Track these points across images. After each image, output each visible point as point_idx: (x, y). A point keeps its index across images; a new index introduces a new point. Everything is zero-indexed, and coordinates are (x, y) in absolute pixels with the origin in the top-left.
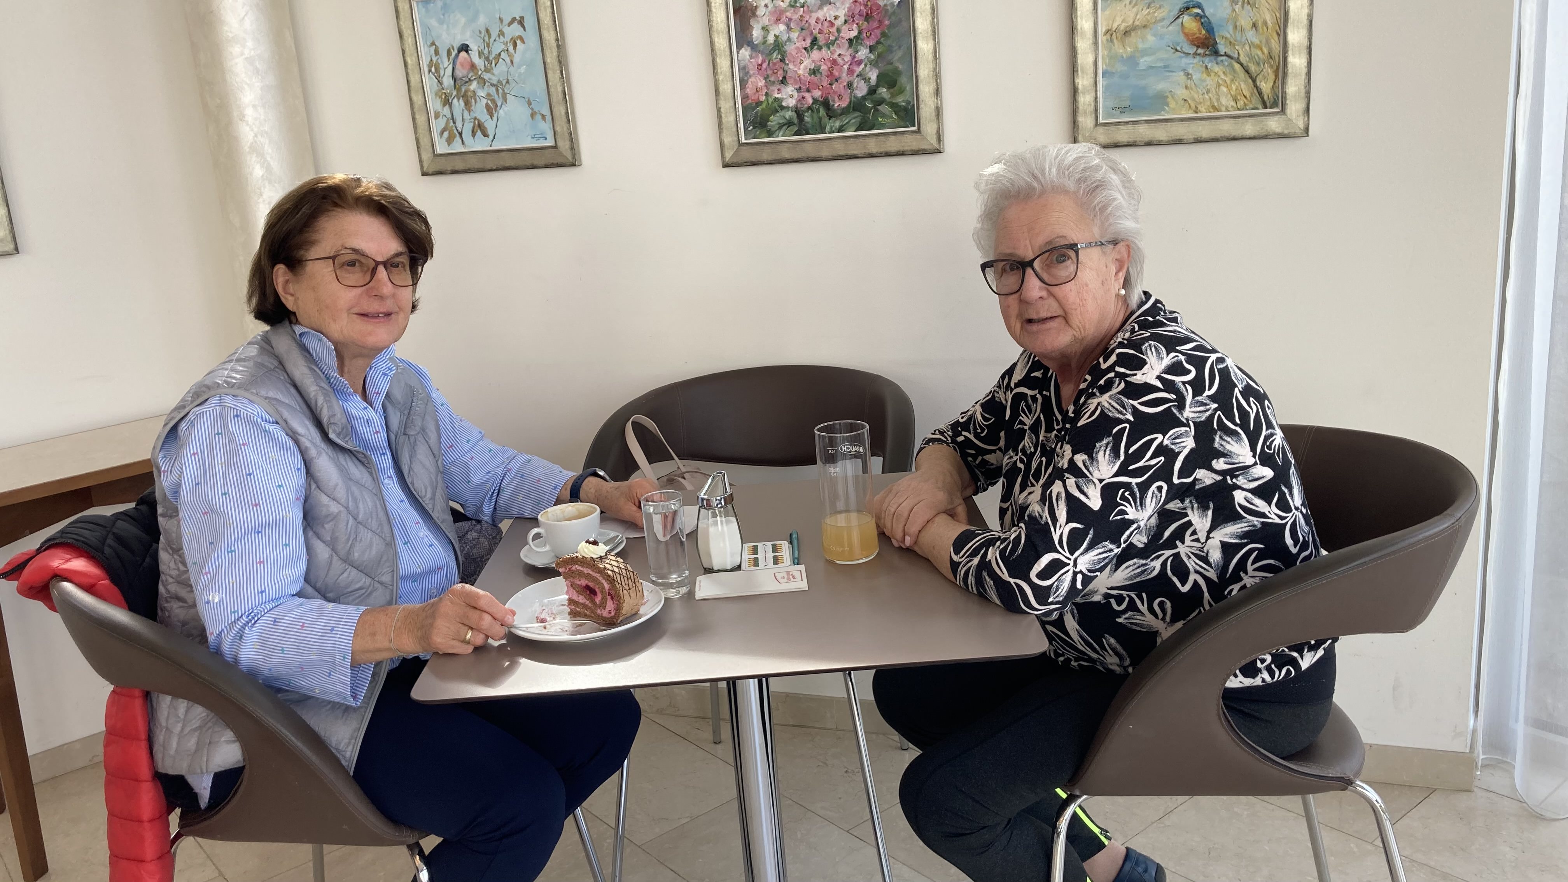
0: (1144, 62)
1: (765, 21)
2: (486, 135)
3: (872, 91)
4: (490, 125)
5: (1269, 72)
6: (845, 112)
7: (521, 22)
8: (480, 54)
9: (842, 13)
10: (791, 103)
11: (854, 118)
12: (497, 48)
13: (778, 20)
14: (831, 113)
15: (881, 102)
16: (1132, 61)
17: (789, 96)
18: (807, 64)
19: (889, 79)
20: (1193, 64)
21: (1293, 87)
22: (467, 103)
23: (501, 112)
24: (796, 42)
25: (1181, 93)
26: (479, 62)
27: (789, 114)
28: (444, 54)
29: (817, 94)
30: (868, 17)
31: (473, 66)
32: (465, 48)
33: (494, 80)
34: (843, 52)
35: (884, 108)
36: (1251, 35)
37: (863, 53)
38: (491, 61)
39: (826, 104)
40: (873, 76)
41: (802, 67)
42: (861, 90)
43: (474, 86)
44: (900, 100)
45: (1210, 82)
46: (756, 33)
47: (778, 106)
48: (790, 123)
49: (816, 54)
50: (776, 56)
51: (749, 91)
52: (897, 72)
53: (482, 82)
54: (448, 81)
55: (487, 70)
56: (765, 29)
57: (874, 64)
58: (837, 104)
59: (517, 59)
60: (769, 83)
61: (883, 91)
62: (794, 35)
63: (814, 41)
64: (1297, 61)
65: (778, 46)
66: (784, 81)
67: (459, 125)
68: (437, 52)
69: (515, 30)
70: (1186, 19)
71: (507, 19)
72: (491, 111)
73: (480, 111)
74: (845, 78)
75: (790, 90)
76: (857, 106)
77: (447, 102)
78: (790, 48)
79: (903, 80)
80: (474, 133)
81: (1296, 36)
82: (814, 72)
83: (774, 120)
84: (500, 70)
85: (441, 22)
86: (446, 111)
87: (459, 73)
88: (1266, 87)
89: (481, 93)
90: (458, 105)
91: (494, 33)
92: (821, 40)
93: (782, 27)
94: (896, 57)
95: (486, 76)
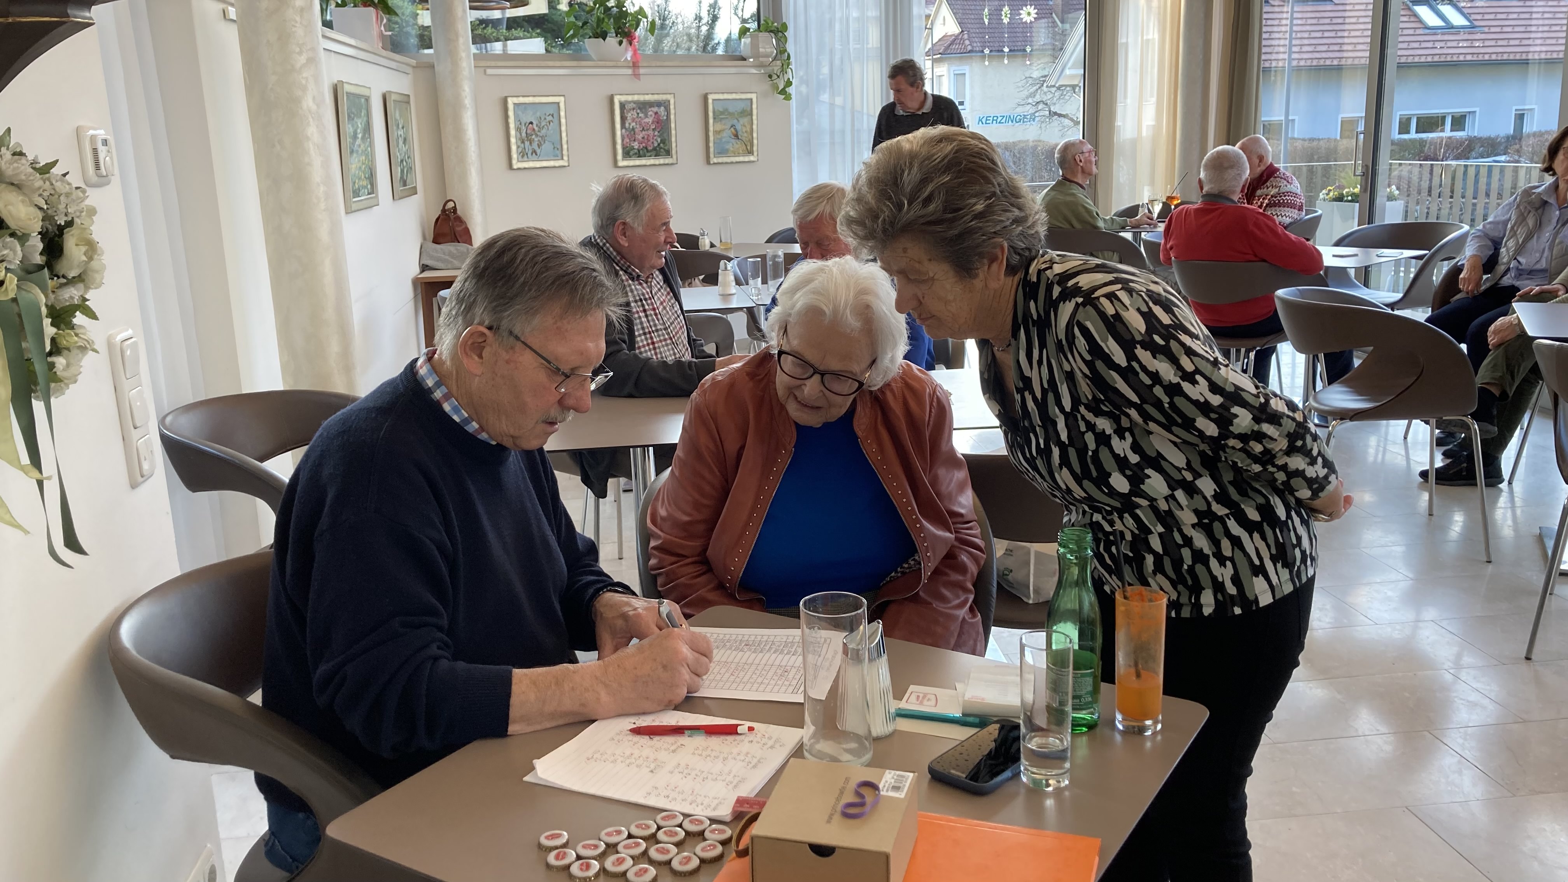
0: (724, 140)
1: (630, 121)
2: (536, 155)
3: (659, 145)
4: (538, 151)
5: (749, 144)
6: (651, 151)
7: (553, 116)
8: (537, 125)
9: (651, 121)
10: (636, 147)
11: (654, 153)
12: (543, 124)
13: (633, 121)
14: (648, 151)
15: (661, 148)
16: (721, 139)
17: (636, 145)
18: (641, 135)
19: (663, 142)
20: (733, 141)
21: (755, 148)
22: (531, 143)
23: (543, 147)
24: (638, 129)
25: (732, 149)
26: (536, 129)
27: (636, 151)
28: (523, 124)
29: (644, 145)
30: (658, 123)
31: (534, 130)
32: (531, 123)
33: (541, 135)
34: (651, 132)
35: (662, 150)
36: (745, 135)
37: (656, 133)
38: (540, 128)
39: (646, 148)
40: (659, 140)
41: (639, 137)
42: (656, 145)
43: (534, 137)
44: (666, 148)
45: (737, 146)
46: (627, 125)
47: (633, 148)
48: (636, 154)
49: (643, 132)
50: (632, 133)
51: (625, 142)
52: (665, 140)
53: (537, 136)
54: (524, 135)
55: (539, 131)
56: (630, 124)
57: (659, 136)
58: (650, 148)
59: (550, 128)
60: (630, 141)
61: (662, 145)
62: (638, 126)
63: (643, 128)
64: (755, 141)
65: (633, 129)
66: (634, 140)
67: (527, 150)
68: (521, 124)
69: (550, 118)
70: (732, 129)
71: (548, 114)
72: (539, 146)
73: (535, 146)
74: (652, 140)
75: (636, 143)
76: (655, 149)
77: (523, 142)
78: (636, 130)
79: (667, 142)
80: (532, 154)
81: (755, 135)
82: (643, 138)
83: (632, 153)
84: (544, 131)
85: (523, 113)
86: (522, 145)
87: (529, 132)
88: (749, 148)
89: (536, 139)
90: (527, 143)
91: (543, 119)
92: (645, 128)
93: (634, 124)
94: (665, 135)
95: (538, 133)
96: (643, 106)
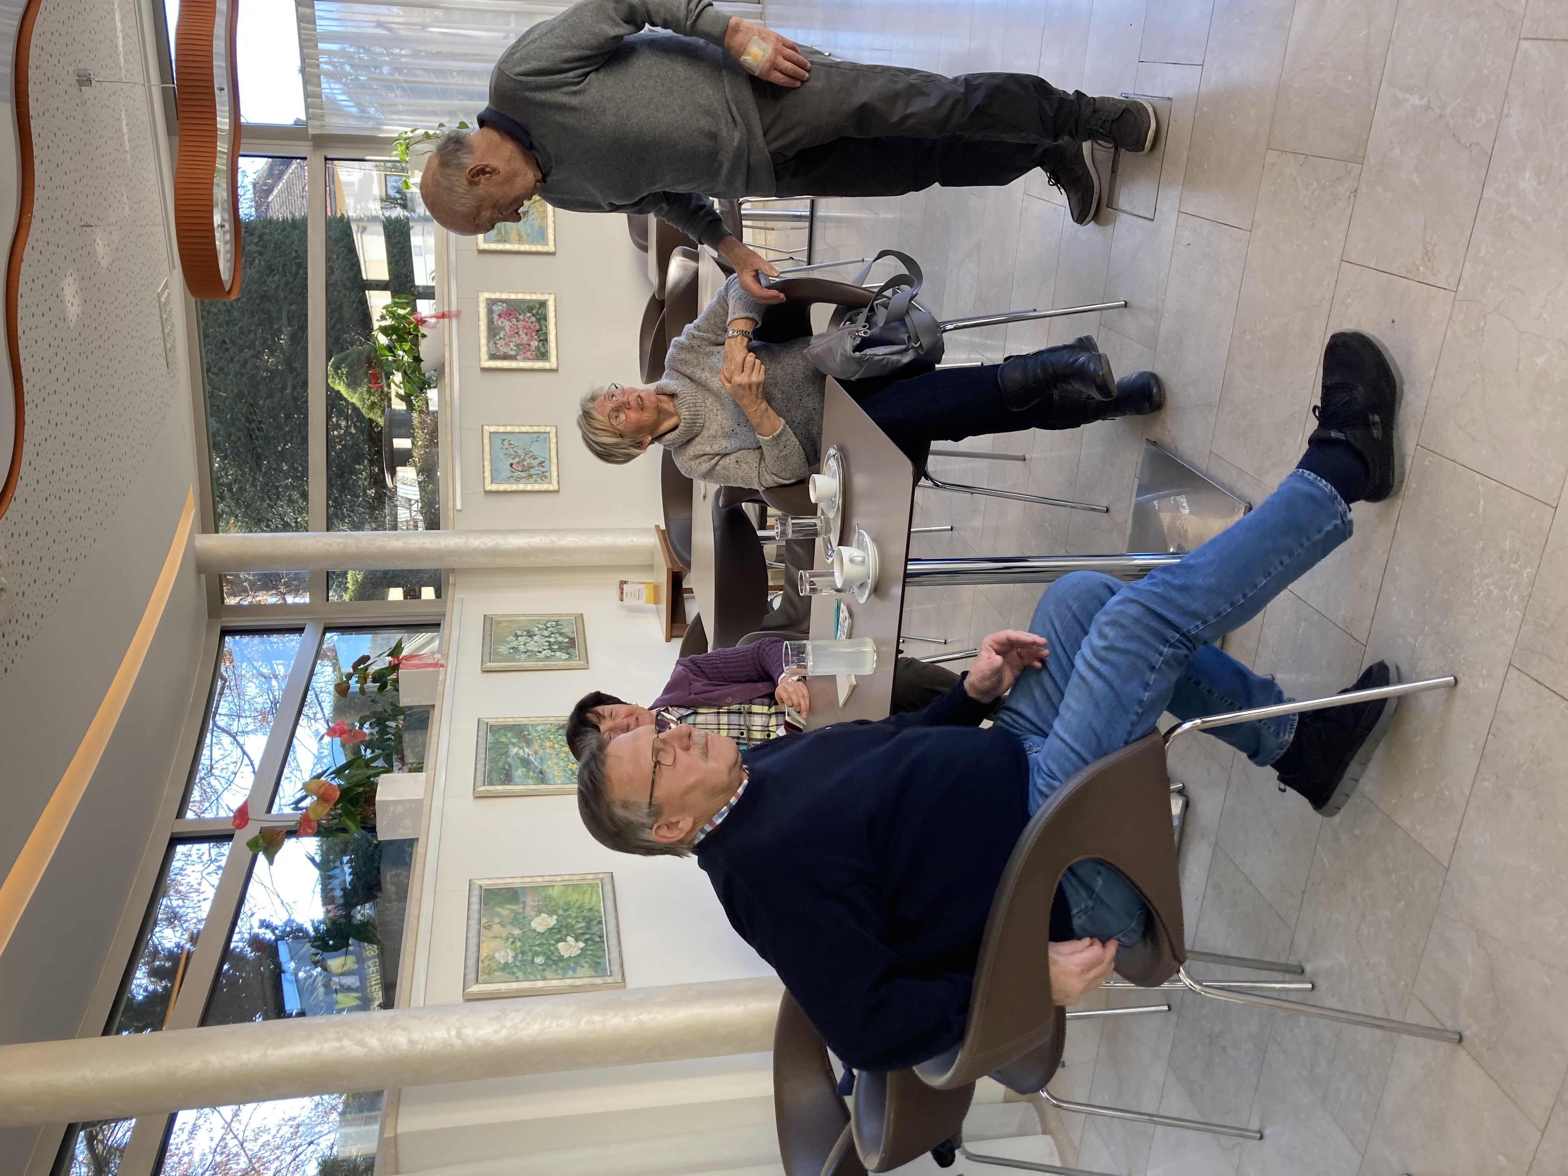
0: (529, 231)
1: (509, 349)
2: (544, 462)
3: (534, 315)
4: (540, 460)
6: (540, 325)
7: (504, 440)
8: (514, 459)
9: (508, 323)
10: (536, 343)
11: (542, 322)
12: (512, 452)
13: (509, 345)
14: (541, 330)
15: (538, 312)
16: (528, 235)
17: (534, 344)
18: (524, 336)
19: (530, 309)
20: (530, 218)
22: (532, 467)
23: (536, 454)
24: (516, 340)
25: (539, 221)
26: (517, 460)
27: (541, 345)
28: (513, 474)
29: (534, 334)
30: (510, 315)
31: (518, 463)
32: (511, 465)
33: (524, 455)
34: (520, 324)
35: (540, 312)
37: (521, 317)
38: (517, 455)
39: (538, 331)
40: (529, 314)
41: (525, 338)
42: (533, 319)
43: (525, 463)
44: (537, 306)
45: (536, 213)
46: (513, 353)
47: (538, 347)
48: (544, 345)
49: (521, 333)
50: (521, 347)
51: (531, 357)
52: (528, 307)
53: (524, 460)
54: (523, 474)
55: (520, 457)
56: (511, 350)
57: (525, 314)
58: (538, 327)
59: (517, 445)
60: (530, 350)
61: (534, 312)
62: (514, 340)
63: (516, 333)
65: (517, 346)
66: (529, 345)
67: (539, 472)
68: (512, 477)
69: (506, 443)
71: (502, 446)
72: (535, 458)
73: (535, 463)
74: (529, 324)
75: (532, 343)
76: (538, 320)
77: (531, 476)
78: (518, 342)
79: (531, 305)
80: (543, 467)
82: (527, 334)
83: (542, 350)
84: (520, 452)
85: (501, 473)
86: (535, 477)
87: (520, 469)
89: (528, 461)
90: (532, 471)
91: (507, 452)
92: (516, 331)
93: (511, 344)
94: (523, 306)
95: (522, 458)
96: (493, 331)
